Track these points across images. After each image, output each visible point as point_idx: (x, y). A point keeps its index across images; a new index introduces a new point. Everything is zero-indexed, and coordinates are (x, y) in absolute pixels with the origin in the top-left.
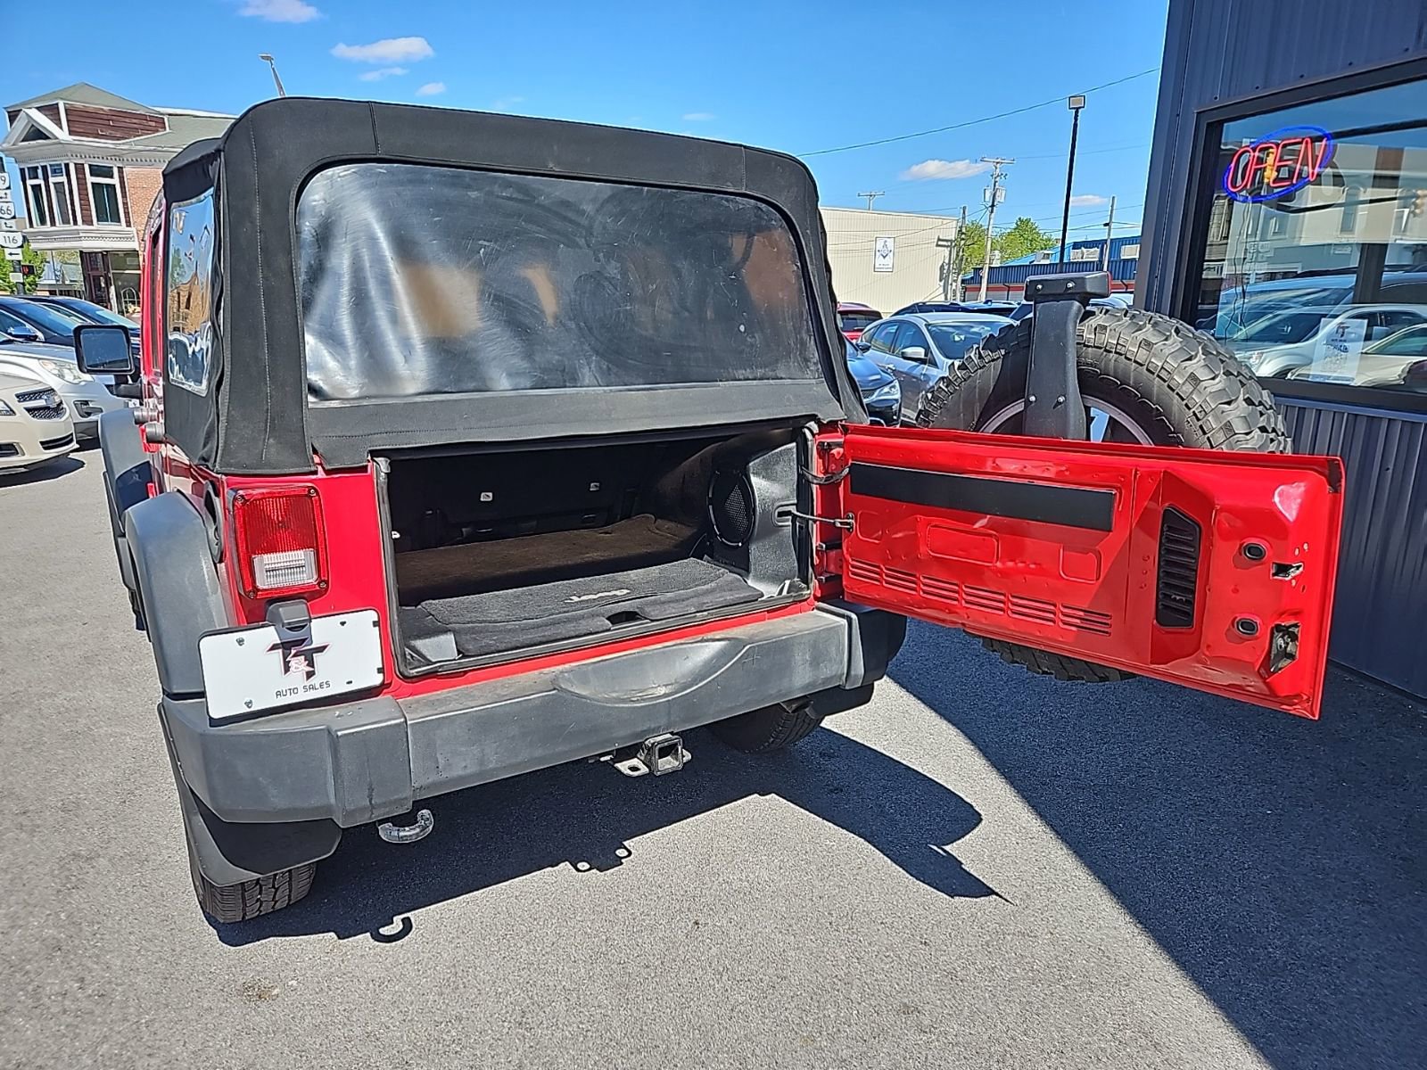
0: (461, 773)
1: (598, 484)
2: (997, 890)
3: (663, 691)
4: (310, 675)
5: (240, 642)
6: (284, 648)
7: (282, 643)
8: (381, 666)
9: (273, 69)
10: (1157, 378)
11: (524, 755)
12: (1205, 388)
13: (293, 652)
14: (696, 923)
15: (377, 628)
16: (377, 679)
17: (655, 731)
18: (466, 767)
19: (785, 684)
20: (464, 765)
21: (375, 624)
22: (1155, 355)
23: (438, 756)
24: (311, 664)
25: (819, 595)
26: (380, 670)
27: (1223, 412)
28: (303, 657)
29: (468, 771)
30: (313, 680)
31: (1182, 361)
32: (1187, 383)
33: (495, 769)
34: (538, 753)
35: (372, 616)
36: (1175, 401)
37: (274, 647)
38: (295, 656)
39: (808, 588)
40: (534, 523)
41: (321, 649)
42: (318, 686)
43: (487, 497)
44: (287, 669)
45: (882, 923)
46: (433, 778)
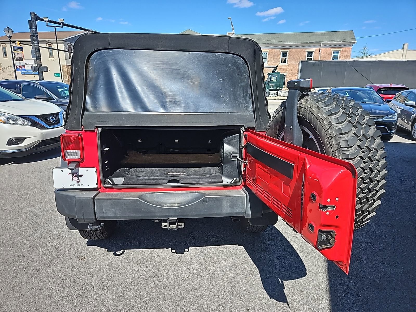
0: (110, 215)
1: (211, 141)
2: (289, 302)
3: (176, 205)
4: (78, 182)
5: (62, 171)
6: (72, 174)
7: (72, 173)
8: (97, 183)
9: (231, 21)
10: (319, 122)
11: (128, 215)
12: (334, 127)
13: (74, 175)
14: (188, 278)
15: (96, 173)
16: (96, 186)
17: (171, 216)
18: (111, 214)
19: (219, 211)
20: (110, 213)
21: (95, 172)
22: (320, 113)
23: (103, 209)
24: (79, 179)
25: (244, 185)
26: (97, 184)
27: (338, 138)
28: (77, 177)
29: (112, 216)
30: (79, 184)
31: (328, 116)
32: (328, 125)
33: (119, 217)
34: (132, 215)
35: (95, 169)
36: (323, 131)
37: (70, 174)
38: (75, 176)
39: (240, 182)
40: (192, 150)
41: (81, 176)
42: (80, 185)
43: (176, 141)
44: (73, 179)
45: (240, 298)
46: (102, 215)
